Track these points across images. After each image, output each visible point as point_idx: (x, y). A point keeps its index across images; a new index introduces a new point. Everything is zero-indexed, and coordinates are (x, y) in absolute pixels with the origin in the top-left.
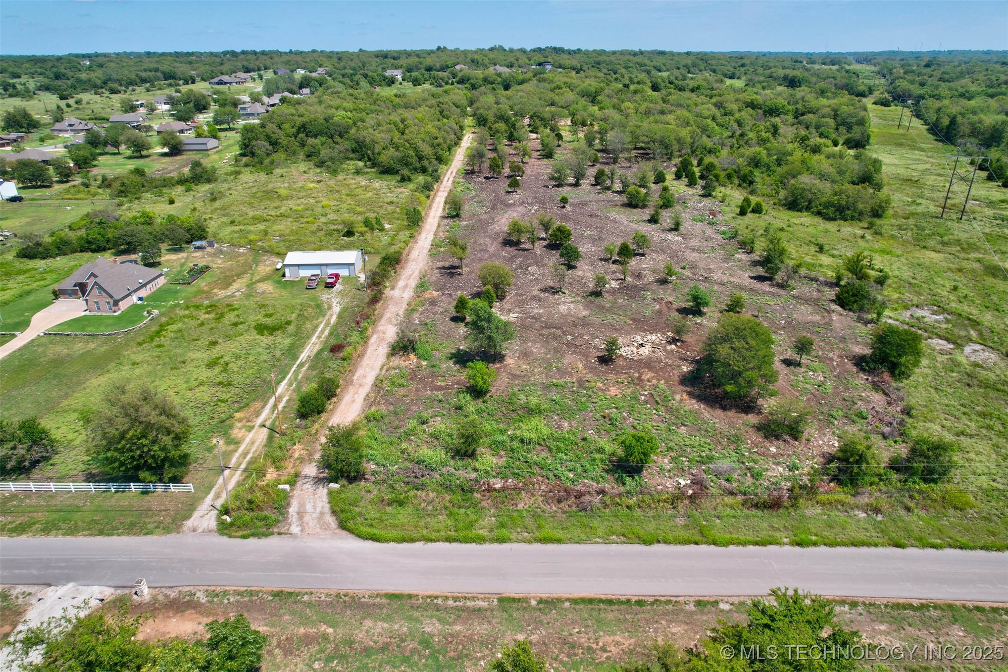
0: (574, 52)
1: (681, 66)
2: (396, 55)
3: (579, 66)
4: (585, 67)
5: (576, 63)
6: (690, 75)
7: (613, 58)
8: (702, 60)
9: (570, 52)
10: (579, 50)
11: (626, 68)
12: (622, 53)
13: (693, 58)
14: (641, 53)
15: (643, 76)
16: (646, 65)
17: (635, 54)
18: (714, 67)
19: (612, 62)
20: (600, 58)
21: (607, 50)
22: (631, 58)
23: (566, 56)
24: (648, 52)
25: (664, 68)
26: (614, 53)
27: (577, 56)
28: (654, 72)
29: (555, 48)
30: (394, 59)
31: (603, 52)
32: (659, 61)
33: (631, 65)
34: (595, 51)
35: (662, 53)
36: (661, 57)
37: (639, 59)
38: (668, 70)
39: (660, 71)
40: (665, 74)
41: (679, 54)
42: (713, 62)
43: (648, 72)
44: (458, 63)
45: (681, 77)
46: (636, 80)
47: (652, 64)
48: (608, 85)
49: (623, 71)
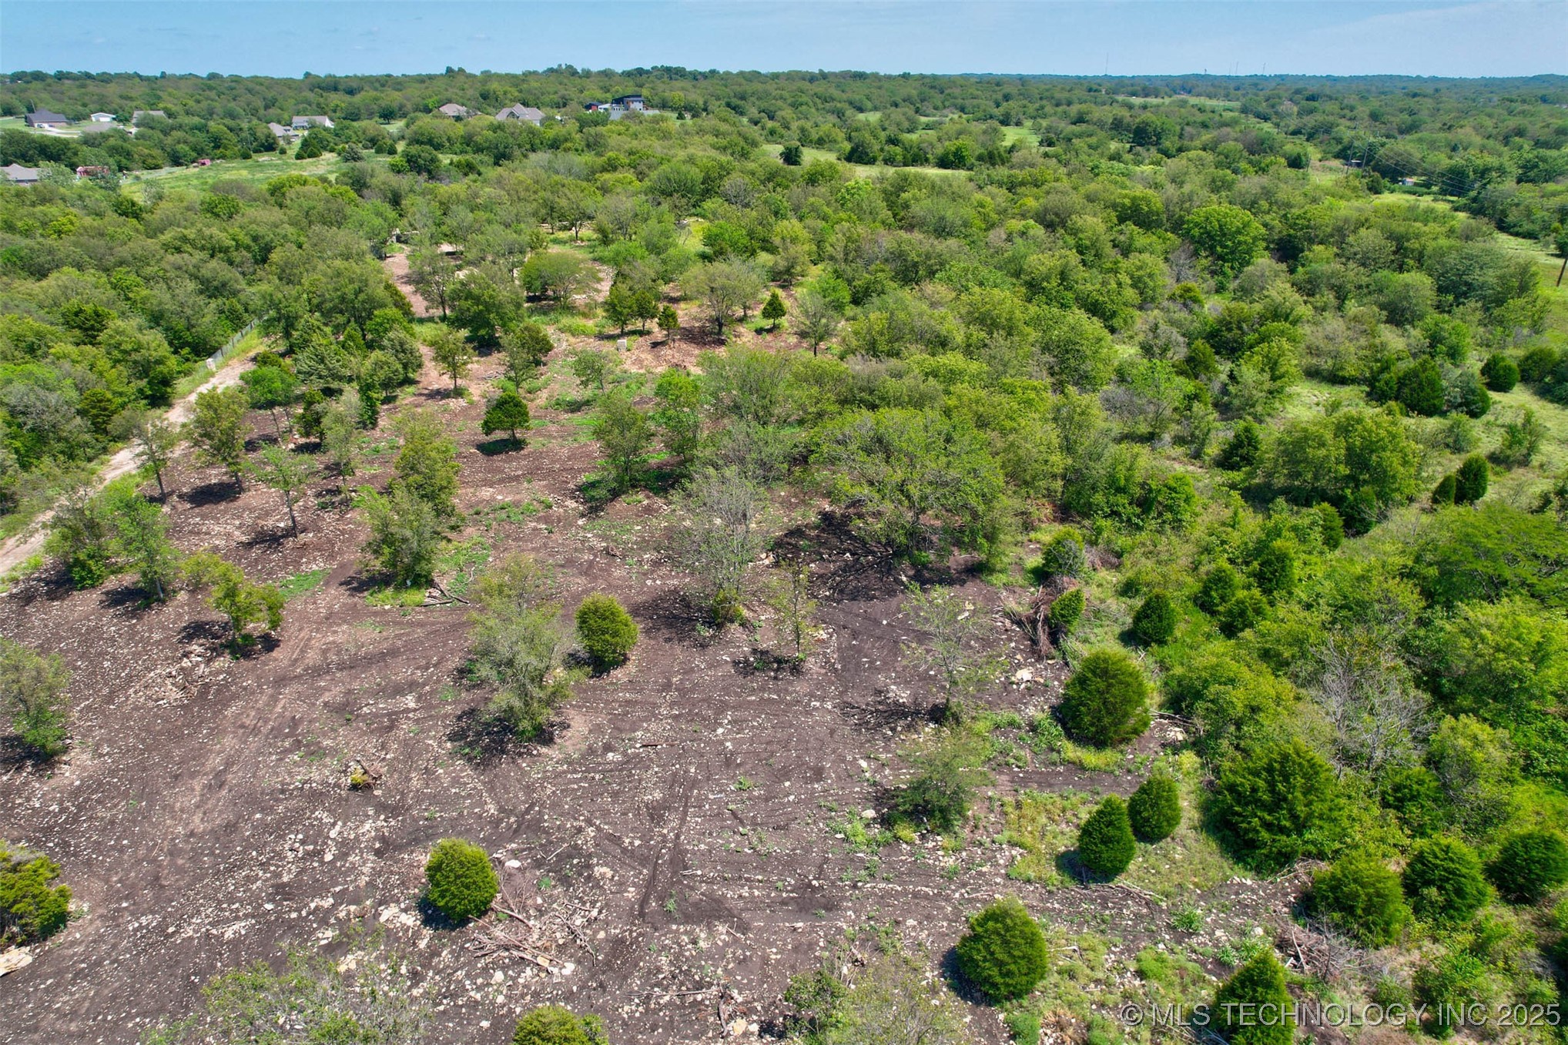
0: (704, 76)
1: (898, 100)
2: (354, 85)
3: (701, 103)
4: (714, 105)
5: (697, 98)
6: (923, 119)
7: (771, 87)
8: (932, 87)
9: (695, 76)
10: (713, 72)
11: (795, 105)
12: (791, 76)
13: (917, 84)
14: (824, 76)
15: (828, 125)
16: (833, 100)
17: (812, 78)
18: (959, 101)
19: (768, 94)
20: (749, 88)
21: (763, 71)
22: (806, 85)
23: (687, 84)
24: (835, 75)
25: (869, 105)
26: (775, 76)
27: (703, 83)
28: (849, 112)
29: (668, 70)
30: (351, 92)
31: (756, 75)
32: (858, 92)
33: (804, 99)
34: (741, 74)
35: (860, 76)
36: (859, 83)
37: (819, 88)
38: (876, 109)
39: (861, 110)
40: (874, 117)
41: (889, 78)
42: (957, 92)
43: (840, 114)
44: (449, 101)
45: (906, 125)
46: (815, 136)
47: (845, 96)
48: (744, 155)
49: (787, 113)
